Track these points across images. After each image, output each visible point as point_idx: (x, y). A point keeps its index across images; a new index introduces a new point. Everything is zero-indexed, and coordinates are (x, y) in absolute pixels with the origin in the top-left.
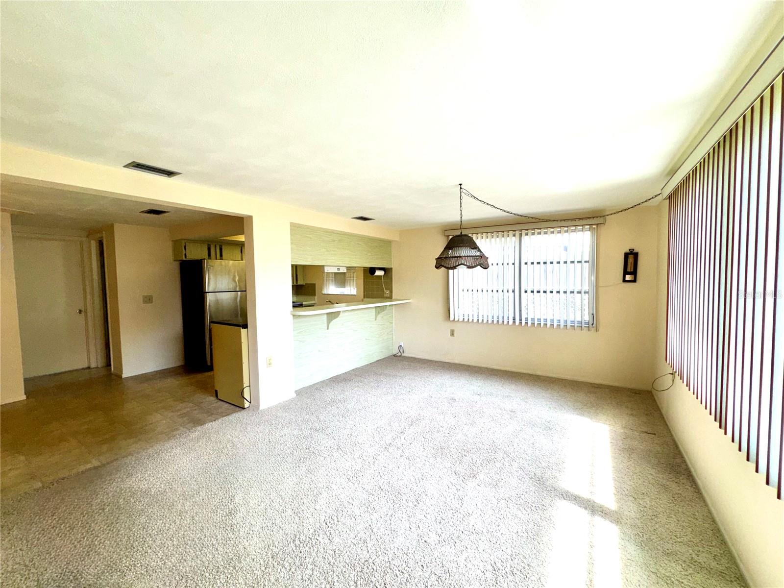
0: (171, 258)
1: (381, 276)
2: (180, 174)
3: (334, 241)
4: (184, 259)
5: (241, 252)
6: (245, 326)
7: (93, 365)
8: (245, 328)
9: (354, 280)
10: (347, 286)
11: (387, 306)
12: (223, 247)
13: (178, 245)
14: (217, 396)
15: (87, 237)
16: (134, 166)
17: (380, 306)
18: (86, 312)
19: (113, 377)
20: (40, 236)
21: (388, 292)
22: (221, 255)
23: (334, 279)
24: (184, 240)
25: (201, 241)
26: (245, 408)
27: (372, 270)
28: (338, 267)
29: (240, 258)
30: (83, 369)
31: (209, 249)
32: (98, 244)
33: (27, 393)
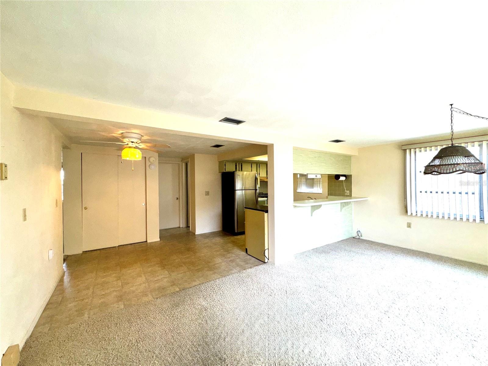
0: (218, 171)
1: (343, 181)
2: (245, 122)
3: (315, 157)
4: (224, 171)
5: (252, 167)
6: (267, 212)
7: (181, 226)
8: (266, 213)
9: (321, 183)
10: (315, 187)
11: (348, 202)
12: (243, 164)
13: (222, 164)
14: (247, 252)
15: (182, 161)
16: (224, 120)
17: (345, 202)
18: (179, 199)
19: (190, 234)
20: (165, 162)
21: (348, 192)
22: (242, 169)
23: (305, 182)
24: (225, 161)
25: (232, 161)
26: (265, 263)
27: (337, 177)
28: (316, 175)
29: (251, 170)
30: (177, 227)
31: (236, 165)
32: (185, 164)
33: (160, 238)
